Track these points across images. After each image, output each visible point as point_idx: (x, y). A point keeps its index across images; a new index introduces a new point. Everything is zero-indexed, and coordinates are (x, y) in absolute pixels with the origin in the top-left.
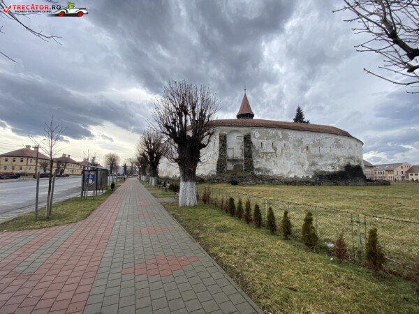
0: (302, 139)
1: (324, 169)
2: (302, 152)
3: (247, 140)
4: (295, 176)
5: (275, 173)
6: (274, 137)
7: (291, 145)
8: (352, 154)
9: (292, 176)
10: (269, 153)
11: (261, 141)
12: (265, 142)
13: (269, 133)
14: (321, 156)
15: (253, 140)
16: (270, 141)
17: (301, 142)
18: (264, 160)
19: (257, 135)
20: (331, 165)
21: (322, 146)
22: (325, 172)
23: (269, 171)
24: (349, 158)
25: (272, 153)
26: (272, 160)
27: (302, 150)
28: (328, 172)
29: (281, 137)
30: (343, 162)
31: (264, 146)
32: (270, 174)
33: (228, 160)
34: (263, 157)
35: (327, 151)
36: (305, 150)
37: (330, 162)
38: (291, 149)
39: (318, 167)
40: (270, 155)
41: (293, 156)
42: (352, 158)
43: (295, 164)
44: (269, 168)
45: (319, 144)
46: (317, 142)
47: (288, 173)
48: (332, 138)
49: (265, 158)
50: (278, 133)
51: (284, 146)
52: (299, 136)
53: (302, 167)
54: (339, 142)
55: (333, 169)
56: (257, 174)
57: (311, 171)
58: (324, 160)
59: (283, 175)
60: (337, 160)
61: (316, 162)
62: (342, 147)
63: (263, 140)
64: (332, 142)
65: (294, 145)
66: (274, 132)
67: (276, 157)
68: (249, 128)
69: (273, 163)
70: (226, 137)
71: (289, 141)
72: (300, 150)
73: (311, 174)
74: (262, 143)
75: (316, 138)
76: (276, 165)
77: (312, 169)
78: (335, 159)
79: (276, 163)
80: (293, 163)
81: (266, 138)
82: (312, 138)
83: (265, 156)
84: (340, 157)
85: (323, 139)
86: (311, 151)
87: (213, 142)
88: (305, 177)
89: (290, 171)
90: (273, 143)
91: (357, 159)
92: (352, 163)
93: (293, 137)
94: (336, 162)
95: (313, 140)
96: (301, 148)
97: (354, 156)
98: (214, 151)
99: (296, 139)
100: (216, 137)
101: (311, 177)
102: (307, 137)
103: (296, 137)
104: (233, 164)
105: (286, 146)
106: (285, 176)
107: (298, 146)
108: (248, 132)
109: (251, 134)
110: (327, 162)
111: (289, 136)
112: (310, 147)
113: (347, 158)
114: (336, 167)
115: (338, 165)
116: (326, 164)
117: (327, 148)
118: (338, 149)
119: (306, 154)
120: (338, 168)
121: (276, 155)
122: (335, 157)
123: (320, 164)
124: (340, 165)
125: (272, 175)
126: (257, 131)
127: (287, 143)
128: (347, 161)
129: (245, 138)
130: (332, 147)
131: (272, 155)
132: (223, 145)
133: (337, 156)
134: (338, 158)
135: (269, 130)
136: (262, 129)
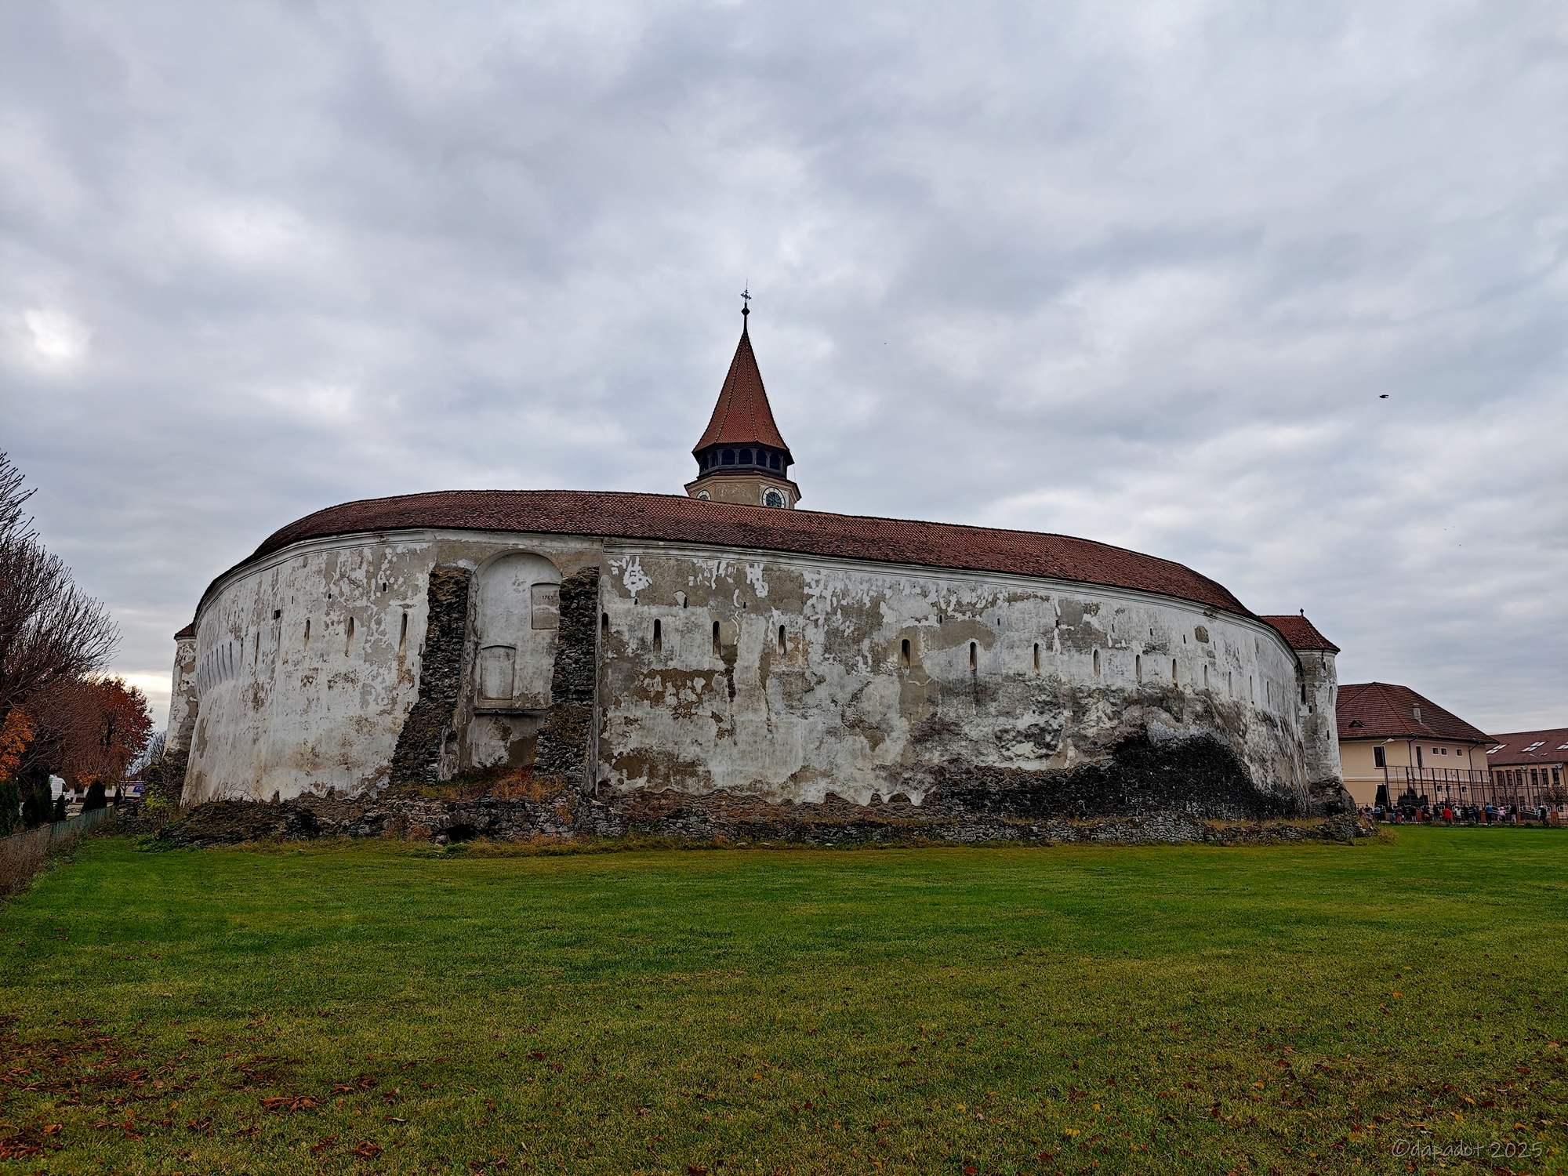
0: (876, 603)
1: (993, 759)
2: (876, 669)
3: (579, 604)
4: (831, 796)
5: (720, 782)
6: (722, 590)
7: (816, 636)
8: (1166, 679)
9: (813, 793)
10: (691, 675)
11: (654, 611)
12: (673, 619)
13: (695, 571)
14: (979, 693)
15: (612, 605)
16: (704, 616)
17: (871, 617)
18: (664, 713)
19: (636, 581)
20: (1036, 735)
21: (989, 639)
22: (997, 775)
23: (690, 768)
24: (1139, 700)
25: (708, 675)
26: (705, 711)
27: (878, 659)
28: (1018, 773)
29: (762, 591)
30: (1099, 721)
31: (670, 640)
32: (694, 786)
33: (480, 713)
34: (658, 698)
35: (1019, 662)
36: (894, 659)
37: (1027, 720)
38: (817, 652)
39: (958, 747)
40: (699, 683)
41: (822, 692)
42: (1166, 700)
43: (832, 732)
44: (688, 753)
45: (972, 628)
46: (959, 617)
47: (794, 777)
48: (1047, 599)
49: (671, 700)
50: (748, 570)
51: (776, 641)
52: (865, 587)
53: (873, 749)
54: (1086, 617)
55: (1047, 756)
56: (624, 788)
57: (917, 766)
58: (993, 711)
59: (766, 788)
60: (1067, 713)
61: (947, 719)
62: (1104, 646)
63: (664, 609)
64: (1043, 621)
65: (833, 634)
66: (723, 565)
67: (732, 694)
68: (596, 546)
69: (714, 730)
70: (467, 588)
71: (807, 610)
72: (865, 657)
73: (921, 782)
74: (657, 623)
75: (954, 599)
76: (726, 741)
77: (927, 756)
78: (1057, 705)
79: (726, 726)
80: (820, 727)
81: (680, 597)
82: (933, 597)
83: (671, 689)
84: (1090, 696)
85: (993, 603)
86: (927, 665)
87: (401, 611)
88: (886, 799)
89: (804, 768)
90: (716, 625)
91: (1199, 708)
92: (1161, 726)
93: (828, 594)
94: (1061, 720)
95: (940, 609)
96: (872, 650)
97: (1181, 688)
98: (401, 660)
99: (844, 603)
100: (416, 589)
101: (916, 799)
102: (907, 591)
103: (845, 593)
104: (505, 733)
105: (790, 639)
106: (773, 794)
107: (858, 640)
108: (585, 563)
109: (604, 579)
110: (1011, 721)
111: (806, 590)
112: (923, 644)
113: (1129, 702)
114: (1061, 746)
115: (1073, 736)
116: (1006, 731)
117: (1018, 651)
118: (1076, 655)
119: (895, 677)
120: (1071, 752)
121: (731, 686)
122: (1055, 697)
123: (974, 734)
124: (1086, 737)
125: (704, 791)
126: (633, 559)
127: (795, 623)
128: (1126, 716)
129: (565, 594)
130: (1042, 643)
131: (707, 687)
132: (445, 631)
133: (1073, 691)
134: (1076, 701)
135: (699, 557)
136: (659, 552)
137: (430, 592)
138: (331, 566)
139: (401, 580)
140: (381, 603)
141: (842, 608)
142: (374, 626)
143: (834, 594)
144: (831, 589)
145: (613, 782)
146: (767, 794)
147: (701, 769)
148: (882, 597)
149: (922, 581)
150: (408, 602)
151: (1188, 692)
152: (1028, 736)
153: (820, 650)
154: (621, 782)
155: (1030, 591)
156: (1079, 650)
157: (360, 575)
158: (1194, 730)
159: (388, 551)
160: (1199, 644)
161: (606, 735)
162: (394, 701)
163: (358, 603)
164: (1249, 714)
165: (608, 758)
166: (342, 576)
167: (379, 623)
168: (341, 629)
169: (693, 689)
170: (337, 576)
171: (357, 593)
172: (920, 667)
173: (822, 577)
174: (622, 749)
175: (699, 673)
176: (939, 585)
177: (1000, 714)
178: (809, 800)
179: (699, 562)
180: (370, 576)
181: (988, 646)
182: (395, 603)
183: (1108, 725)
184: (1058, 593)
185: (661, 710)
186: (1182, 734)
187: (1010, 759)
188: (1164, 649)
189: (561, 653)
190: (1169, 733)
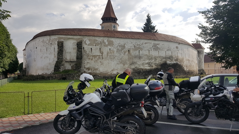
1: (142, 67)
2: (124, 55)
3: (79, 46)
5: (101, 71)
6: (101, 43)
7: (115, 50)
8: (170, 54)
10: (97, 56)
11: (91, 47)
12: (94, 48)
13: (97, 41)
14: (140, 58)
15: (84, 46)
16: (98, 47)
17: (123, 47)
19: (88, 42)
20: (149, 64)
21: (142, 49)
22: (142, 69)
23: (97, 69)
24: (165, 58)
25: (99, 56)
26: (99, 61)
28: (146, 69)
29: (107, 43)
30: (159, 61)
31: (94, 51)
32: (98, 72)
33: (66, 62)
34: (92, 59)
35: (146, 53)
36: (127, 53)
37: (147, 61)
38: (115, 52)
39: (137, 66)
40: (98, 57)
41: (116, 58)
42: (170, 58)
43: (118, 64)
44: (97, 67)
45: (139, 48)
46: (137, 46)
47: (112, 70)
48: (151, 43)
49: (94, 60)
50: (105, 40)
51: (109, 51)
52: (123, 42)
53: (124, 66)
54: (157, 46)
55: (150, 66)
58: (142, 60)
60: (154, 60)
61: (135, 61)
62: (160, 50)
63: (92, 46)
64: (150, 47)
65: (118, 49)
66: (101, 40)
67: (103, 59)
68: (82, 37)
69: (100, 64)
70: (63, 44)
71: (114, 46)
74: (91, 48)
75: (136, 44)
76: (102, 65)
77: (132, 67)
78: (152, 59)
79: (102, 63)
80: (116, 63)
81: (95, 44)
82: (133, 43)
83: (94, 58)
84: (157, 57)
85: (143, 44)
86: (132, 54)
87: (54, 47)
89: (114, 69)
90: (100, 48)
91: (176, 59)
93: (117, 44)
94: (153, 61)
95: (134, 45)
96: (124, 52)
97: (173, 56)
98: (54, 54)
100: (56, 44)
102: (129, 43)
103: (120, 43)
104: (70, 64)
105: (111, 50)
107: (121, 50)
108: (80, 40)
109: (83, 42)
110: (145, 61)
111: (114, 43)
112: (131, 51)
113: (164, 58)
114: (152, 65)
115: (154, 63)
116: (144, 63)
117: (146, 51)
118: (155, 51)
119: (127, 56)
120: (154, 66)
121: (102, 57)
122: (152, 58)
123: (139, 63)
124: (156, 64)
125: (99, 72)
126: (87, 39)
127: (112, 48)
128: (163, 60)
129: (77, 44)
130: (150, 50)
131: (99, 58)
132: (60, 50)
133: (155, 57)
134: (155, 58)
135: (97, 38)
136: (91, 38)
137: (58, 44)
138: (43, 40)
139: (53, 43)
140: (51, 46)
141: (119, 46)
146: (108, 73)
147: (98, 69)
149: (131, 41)
150: (54, 46)
151: (174, 57)
152: (147, 64)
154: (87, 71)
155: (148, 42)
156: (156, 51)
157: (47, 42)
158: (175, 62)
159: (51, 38)
160: (177, 49)
161: (85, 65)
162: (54, 60)
163: (47, 46)
164: (185, 59)
165: (85, 68)
167: (51, 49)
168: (46, 50)
169: (97, 58)
170: (44, 42)
173: (116, 41)
174: (86, 67)
176: (134, 41)
177: (143, 60)
178: (114, 73)
180: (49, 42)
181: (142, 51)
182: (53, 46)
183: (160, 62)
184: (153, 42)
185: (92, 61)
186: (172, 63)
187: (144, 67)
188: (170, 50)
189: (77, 53)
190: (170, 63)
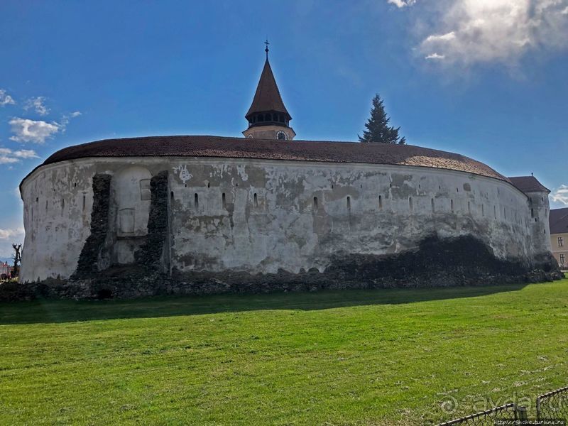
0: (301, 180)
1: (358, 250)
2: (301, 212)
3: (159, 186)
4: (280, 270)
5: (227, 266)
6: (226, 178)
7: (273, 198)
8: (447, 208)
9: (272, 269)
10: (213, 218)
11: (194, 190)
12: (203, 192)
13: (213, 170)
14: (352, 220)
15: (175, 187)
16: (218, 191)
17: (297, 187)
18: (201, 236)
19: (185, 176)
20: (381, 238)
21: (357, 195)
22: (361, 257)
23: (213, 261)
24: (433, 220)
25: (221, 217)
26: (220, 234)
27: (303, 205)
28: (372, 256)
29: (245, 178)
30: (413, 231)
31: (202, 202)
32: (216, 268)
33: (119, 239)
34: (198, 229)
35: (373, 204)
36: (310, 206)
37: (375, 232)
38: (272, 205)
39: (343, 246)
40: (217, 221)
41: (275, 223)
42: (448, 219)
43: (280, 241)
44: (213, 253)
45: (348, 190)
46: (342, 185)
47: (263, 262)
48: (386, 174)
49: (204, 230)
50: (238, 168)
51: (252, 201)
52: (295, 173)
53: (300, 247)
54: (405, 182)
55: (386, 248)
56: (183, 270)
57: (322, 255)
58: (358, 228)
59: (249, 268)
60: (396, 228)
61: (336, 233)
62: (415, 195)
63: (199, 188)
64: (384, 185)
65: (280, 196)
66: (226, 167)
67: (232, 226)
68: (166, 160)
69: (224, 242)
70: (109, 183)
71: (267, 186)
72: (296, 206)
73: (324, 262)
74: (196, 195)
75: (339, 177)
76: (230, 247)
77: (327, 250)
78: (390, 224)
79: (230, 240)
80: (275, 239)
81: (206, 182)
82: (329, 176)
83: (203, 225)
84: (407, 219)
85: (359, 178)
86: (326, 208)
87: (82, 195)
88: (307, 270)
89: (268, 258)
90: (224, 195)
91: (465, 222)
92: (444, 232)
93: (277, 178)
94: (393, 230)
95: (332, 182)
96: (299, 202)
97: (455, 213)
98: (84, 217)
99: (285, 181)
100: (88, 184)
101: (321, 270)
102: (316, 175)
103: (286, 177)
104: (132, 247)
105: (260, 200)
106: (253, 270)
107: (292, 199)
108: (163, 169)
109: (171, 176)
110: (368, 232)
111: (266, 176)
112: (324, 199)
113: (427, 221)
114: (393, 242)
115: (399, 238)
116: (365, 237)
117: (371, 200)
118: (401, 200)
119: (311, 215)
120: (398, 246)
121: (232, 222)
122: (390, 220)
123: (349, 239)
124: (405, 238)
125: (220, 270)
126: (183, 166)
127: (261, 192)
128: (426, 227)
129: (153, 184)
130: (383, 195)
131: (221, 223)
132: (101, 203)
133: (399, 217)
134: (400, 221)
135: (214, 163)
136: (195, 162)
137: (94, 186)
138: (54, 176)
139: (82, 181)
140: (75, 192)
141: (285, 184)
142: (72, 203)
143: (280, 178)
144: (278, 175)
145: (178, 268)
146: (251, 270)
147: (219, 261)
148: (303, 178)
149: (323, 169)
150: (85, 191)
151: (459, 215)
152: (376, 239)
153: (274, 203)
154: (182, 267)
155: (377, 171)
156: (402, 198)
157: (65, 180)
158: (463, 233)
159: (76, 168)
160: (466, 192)
161: (174, 247)
162: (82, 235)
163: (65, 193)
164: (493, 224)
165: (176, 257)
166: (59, 181)
167: (74, 201)
168: (59, 204)
169: (214, 224)
170: (57, 181)
171: (65, 188)
172: (323, 209)
173: (274, 169)
174: (180, 253)
175: (217, 217)
176: (332, 170)
177: (362, 229)
178: (270, 272)
179: (214, 166)
180: (70, 180)
181: (356, 198)
182: (80, 192)
183: (416, 232)
184: (391, 170)
185: (200, 235)
186: (455, 234)
187: (367, 250)
188: (446, 195)
189: (152, 211)
190: (449, 234)
